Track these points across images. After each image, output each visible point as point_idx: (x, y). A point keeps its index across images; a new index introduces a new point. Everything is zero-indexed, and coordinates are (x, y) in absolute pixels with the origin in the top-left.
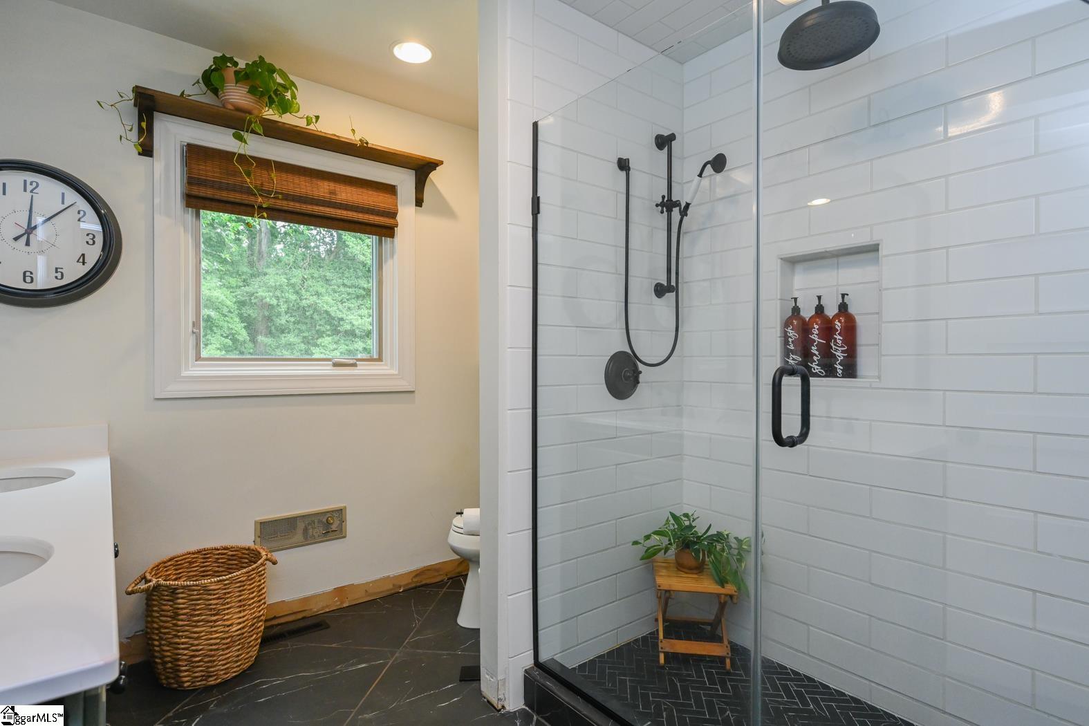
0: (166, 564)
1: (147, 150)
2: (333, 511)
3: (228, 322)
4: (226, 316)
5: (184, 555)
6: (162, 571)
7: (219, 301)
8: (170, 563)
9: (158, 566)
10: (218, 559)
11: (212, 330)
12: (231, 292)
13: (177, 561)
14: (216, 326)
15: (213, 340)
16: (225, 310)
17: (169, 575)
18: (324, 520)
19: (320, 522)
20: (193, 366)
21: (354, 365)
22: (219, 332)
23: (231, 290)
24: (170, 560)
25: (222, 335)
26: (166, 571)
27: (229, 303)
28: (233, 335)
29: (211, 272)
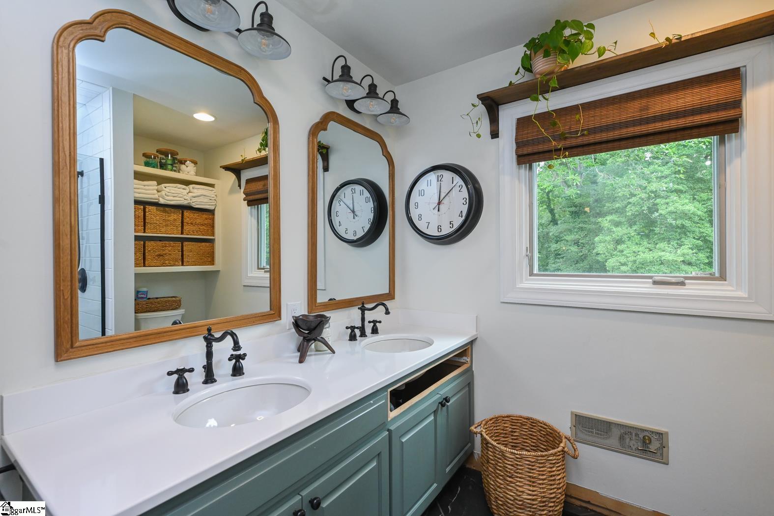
0: (504, 419)
1: (495, 134)
2: (652, 432)
3: (699, 227)
4: (698, 223)
5: (517, 417)
6: (500, 422)
7: (691, 212)
8: (506, 419)
9: (497, 418)
10: (541, 430)
11: (686, 235)
12: (703, 204)
13: (513, 419)
14: (689, 232)
15: (686, 242)
16: (696, 219)
17: (507, 427)
18: (641, 436)
19: (637, 435)
20: (527, 280)
21: (682, 284)
22: (691, 235)
23: (703, 202)
24: (507, 417)
25: (694, 238)
26: (504, 423)
27: (699, 213)
28: (704, 237)
29: (685, 192)
